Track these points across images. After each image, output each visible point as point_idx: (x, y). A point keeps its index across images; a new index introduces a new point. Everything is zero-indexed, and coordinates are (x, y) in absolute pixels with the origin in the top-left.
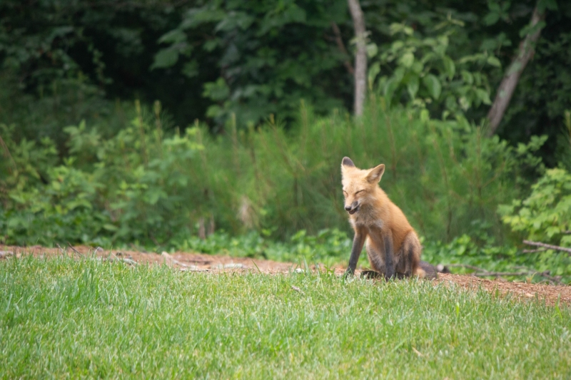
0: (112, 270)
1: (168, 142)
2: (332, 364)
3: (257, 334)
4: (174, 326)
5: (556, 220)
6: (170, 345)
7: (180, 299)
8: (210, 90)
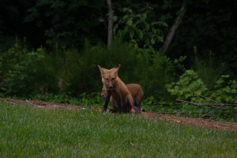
0: (5, 106)
1: (29, 54)
2: (97, 148)
3: (66, 135)
4: (31, 131)
5: (189, 91)
6: (29, 138)
7: (33, 119)
8: (47, 33)
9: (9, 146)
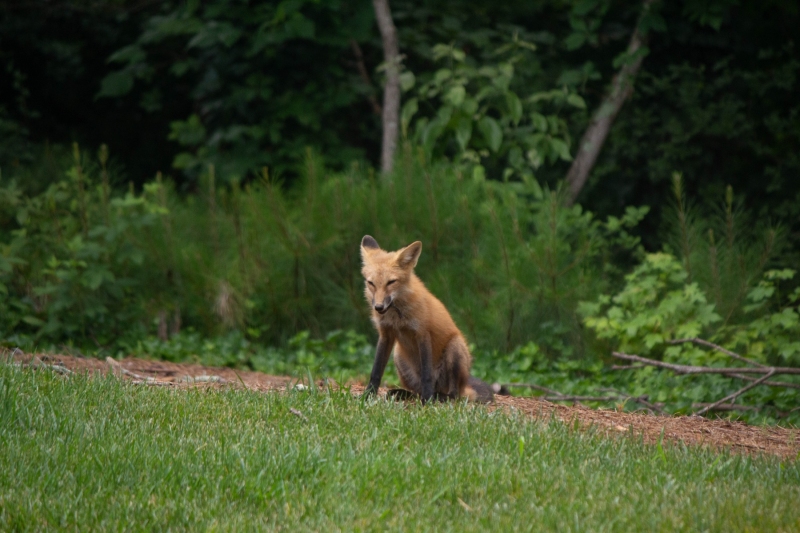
0: (36, 380)
1: (117, 202)
2: (345, 519)
3: (240, 475)
4: (123, 462)
5: (659, 324)
6: (116, 488)
7: (132, 423)
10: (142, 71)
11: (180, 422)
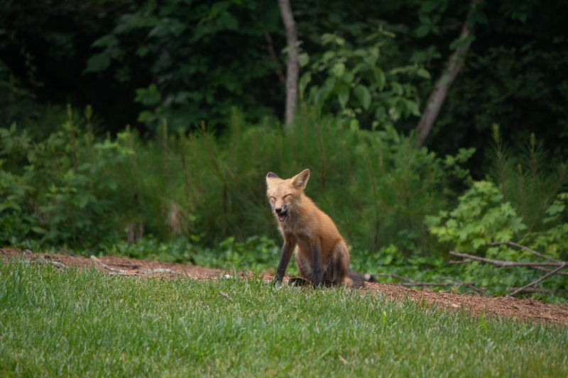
0: (41, 272)
1: (98, 146)
2: (259, 370)
3: (185, 339)
4: (102, 330)
5: (483, 231)
6: (97, 349)
7: (108, 303)
8: (142, 95)
9: (51, 366)
10: (116, 53)
11: (142, 302)
